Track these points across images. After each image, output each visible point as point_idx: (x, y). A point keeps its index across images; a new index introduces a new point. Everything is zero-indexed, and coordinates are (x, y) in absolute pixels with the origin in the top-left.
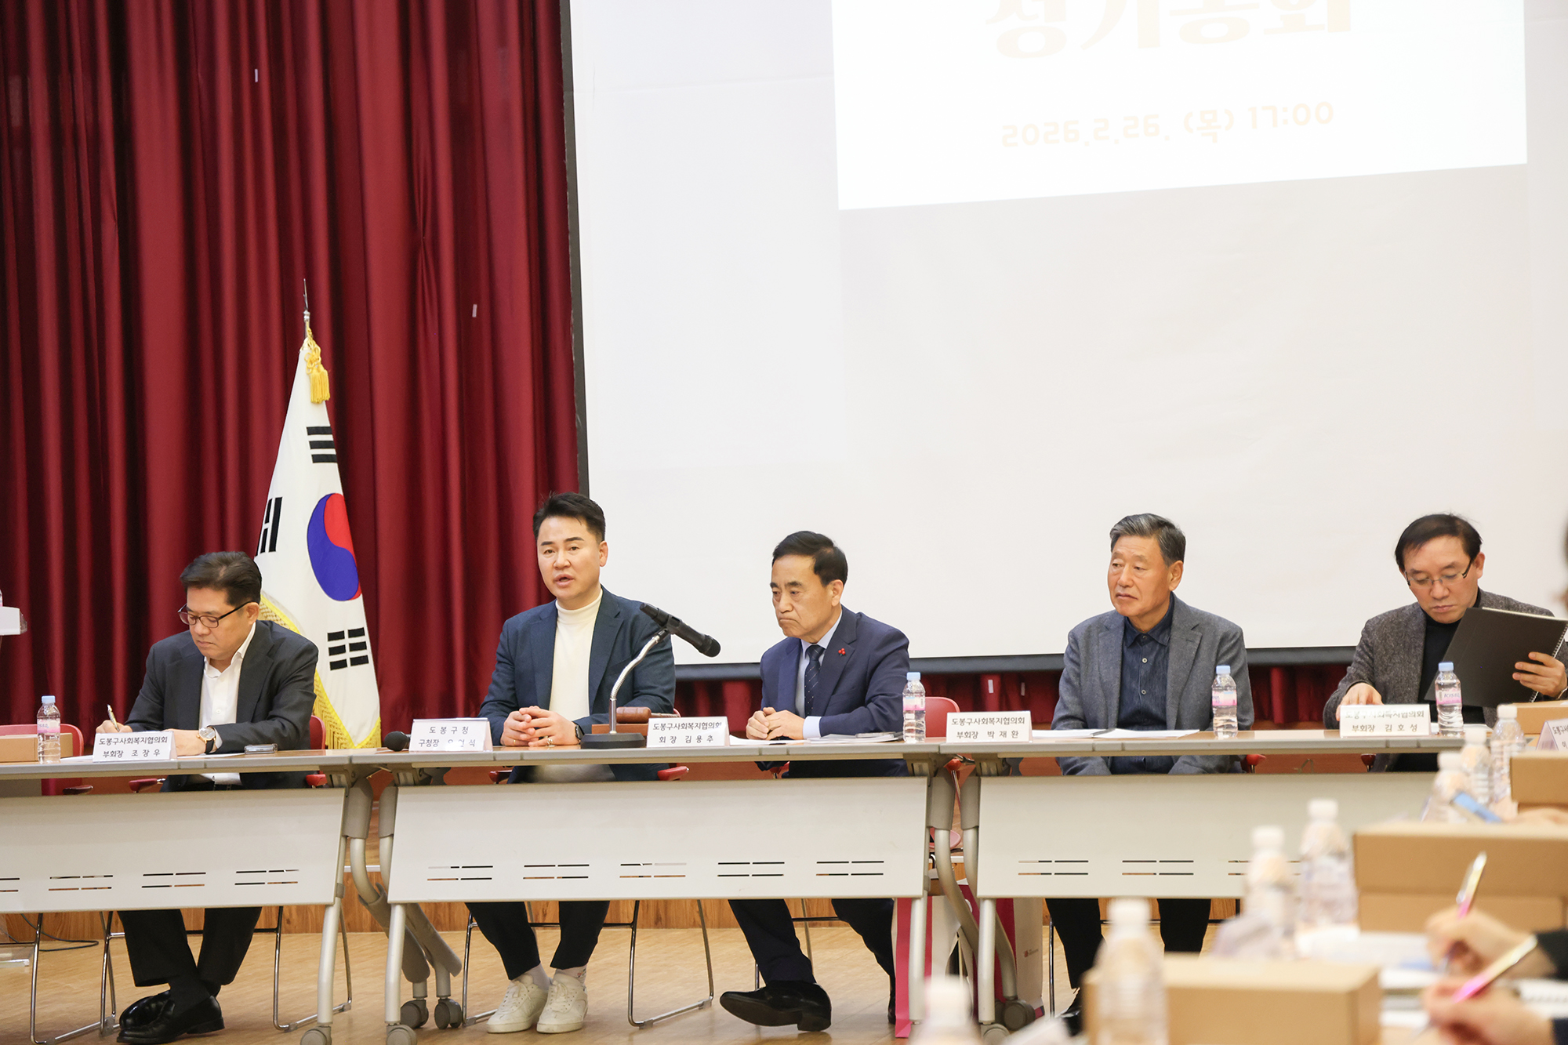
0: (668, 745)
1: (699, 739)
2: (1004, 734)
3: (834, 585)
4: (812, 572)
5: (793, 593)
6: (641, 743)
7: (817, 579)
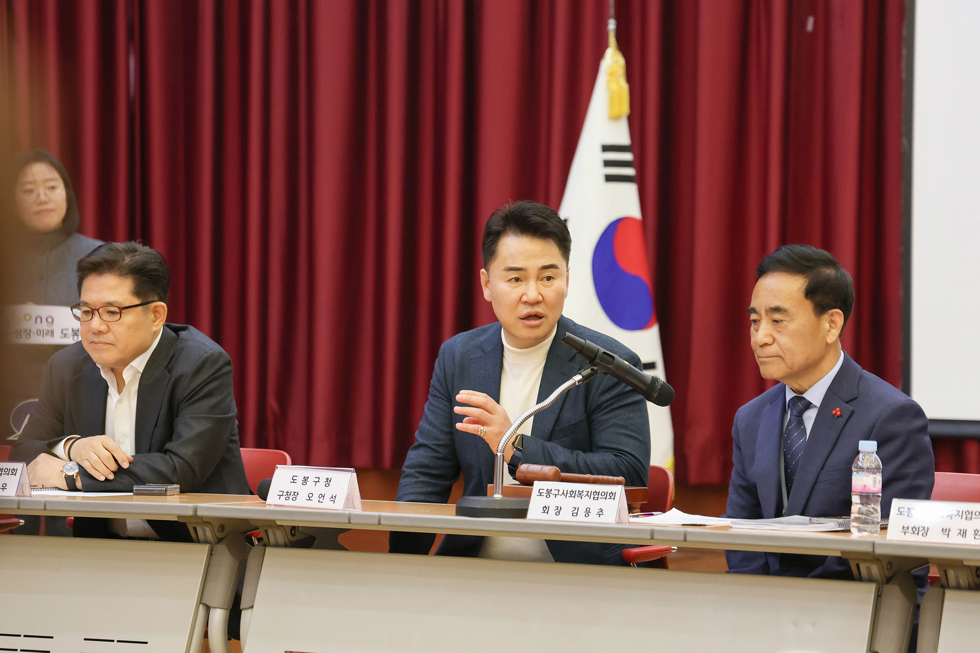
0: (551, 517)
1: (588, 512)
2: (963, 533)
3: (832, 315)
4: (801, 295)
5: (776, 321)
6: (522, 513)
7: (808, 305)
